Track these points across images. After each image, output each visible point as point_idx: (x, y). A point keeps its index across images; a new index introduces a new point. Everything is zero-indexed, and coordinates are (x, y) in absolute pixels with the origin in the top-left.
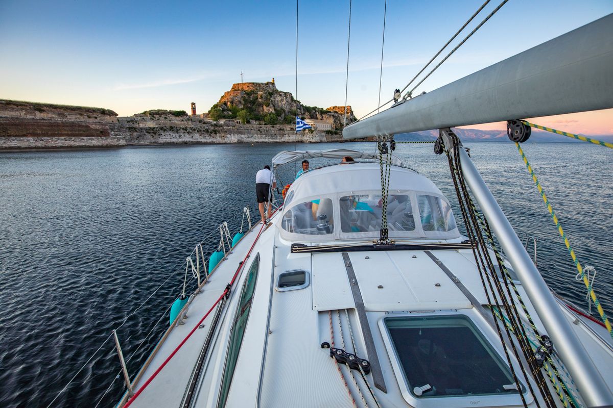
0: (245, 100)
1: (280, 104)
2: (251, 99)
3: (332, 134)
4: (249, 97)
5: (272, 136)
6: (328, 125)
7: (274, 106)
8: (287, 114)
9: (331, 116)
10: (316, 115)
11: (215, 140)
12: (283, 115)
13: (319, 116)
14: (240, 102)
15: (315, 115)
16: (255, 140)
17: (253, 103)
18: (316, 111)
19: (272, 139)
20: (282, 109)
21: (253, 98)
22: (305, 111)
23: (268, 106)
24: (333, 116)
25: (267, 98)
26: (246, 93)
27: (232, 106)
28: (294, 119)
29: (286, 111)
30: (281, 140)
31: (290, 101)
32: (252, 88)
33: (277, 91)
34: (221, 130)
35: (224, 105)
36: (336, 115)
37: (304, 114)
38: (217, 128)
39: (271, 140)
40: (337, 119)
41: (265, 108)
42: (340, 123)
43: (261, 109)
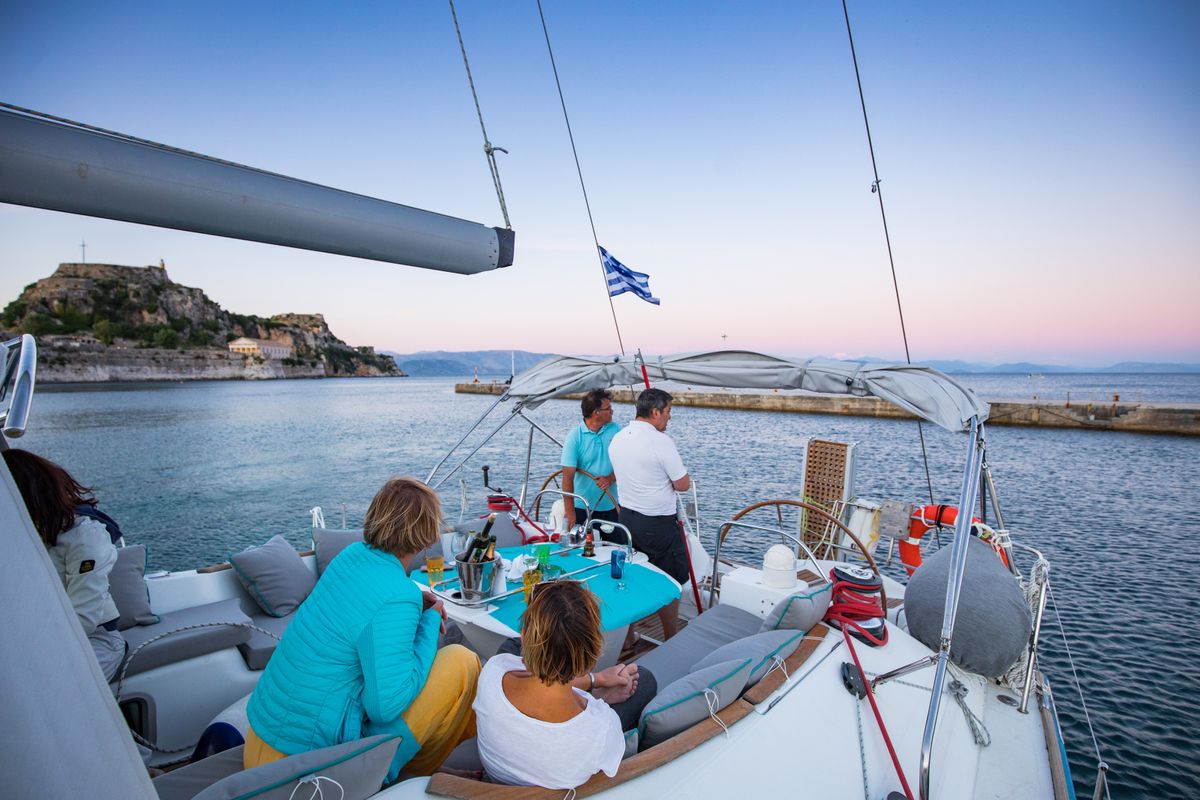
0: (96, 297)
1: (179, 308)
2: (112, 297)
3: (294, 365)
4: (107, 293)
5: (180, 369)
6: (285, 350)
7: (167, 312)
8: (196, 327)
9: (288, 334)
10: (257, 330)
11: (61, 377)
12: (187, 330)
13: (263, 333)
14: (85, 301)
15: (254, 331)
16: (145, 377)
17: (117, 303)
18: (255, 323)
19: (182, 373)
20: (184, 318)
21: (116, 296)
22: (233, 323)
23: (152, 310)
24: (291, 332)
25: (149, 296)
26: (99, 285)
27: (65, 308)
28: (212, 337)
29: (194, 323)
30: (199, 377)
31: (202, 304)
32: (111, 274)
33: (171, 284)
34: (75, 359)
35: (40, 306)
36: (298, 331)
37: (232, 327)
38: (65, 355)
39: (179, 376)
40: (298, 338)
41: (147, 317)
42: (305, 345)
43: (136, 316)
